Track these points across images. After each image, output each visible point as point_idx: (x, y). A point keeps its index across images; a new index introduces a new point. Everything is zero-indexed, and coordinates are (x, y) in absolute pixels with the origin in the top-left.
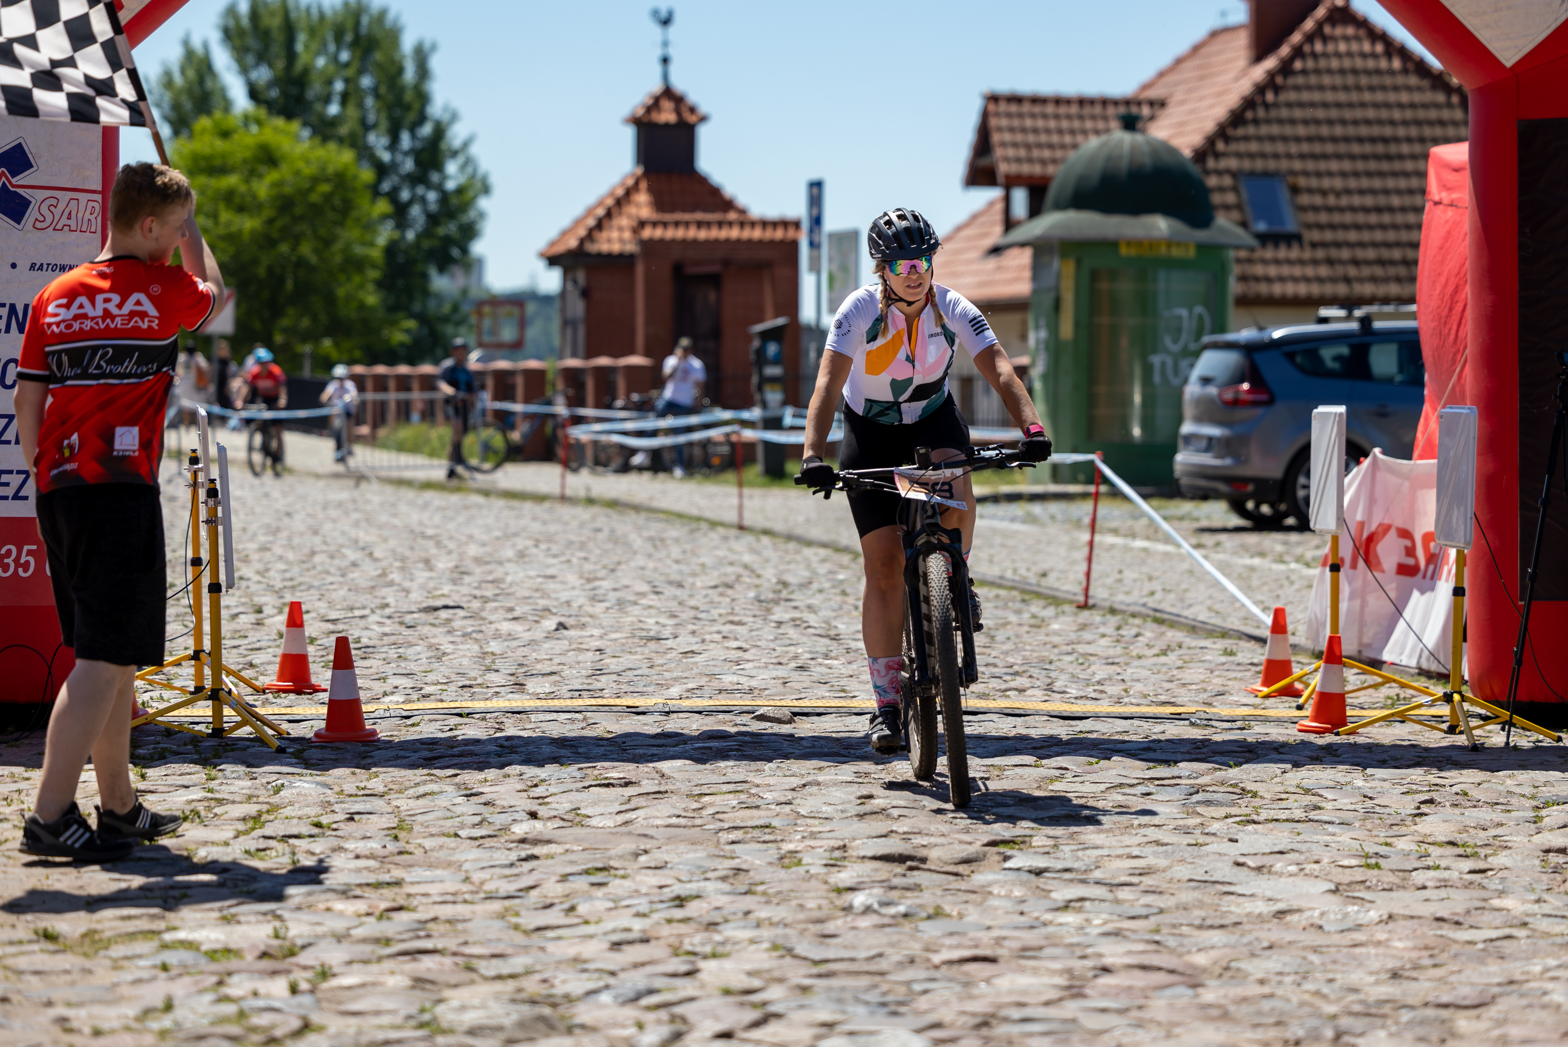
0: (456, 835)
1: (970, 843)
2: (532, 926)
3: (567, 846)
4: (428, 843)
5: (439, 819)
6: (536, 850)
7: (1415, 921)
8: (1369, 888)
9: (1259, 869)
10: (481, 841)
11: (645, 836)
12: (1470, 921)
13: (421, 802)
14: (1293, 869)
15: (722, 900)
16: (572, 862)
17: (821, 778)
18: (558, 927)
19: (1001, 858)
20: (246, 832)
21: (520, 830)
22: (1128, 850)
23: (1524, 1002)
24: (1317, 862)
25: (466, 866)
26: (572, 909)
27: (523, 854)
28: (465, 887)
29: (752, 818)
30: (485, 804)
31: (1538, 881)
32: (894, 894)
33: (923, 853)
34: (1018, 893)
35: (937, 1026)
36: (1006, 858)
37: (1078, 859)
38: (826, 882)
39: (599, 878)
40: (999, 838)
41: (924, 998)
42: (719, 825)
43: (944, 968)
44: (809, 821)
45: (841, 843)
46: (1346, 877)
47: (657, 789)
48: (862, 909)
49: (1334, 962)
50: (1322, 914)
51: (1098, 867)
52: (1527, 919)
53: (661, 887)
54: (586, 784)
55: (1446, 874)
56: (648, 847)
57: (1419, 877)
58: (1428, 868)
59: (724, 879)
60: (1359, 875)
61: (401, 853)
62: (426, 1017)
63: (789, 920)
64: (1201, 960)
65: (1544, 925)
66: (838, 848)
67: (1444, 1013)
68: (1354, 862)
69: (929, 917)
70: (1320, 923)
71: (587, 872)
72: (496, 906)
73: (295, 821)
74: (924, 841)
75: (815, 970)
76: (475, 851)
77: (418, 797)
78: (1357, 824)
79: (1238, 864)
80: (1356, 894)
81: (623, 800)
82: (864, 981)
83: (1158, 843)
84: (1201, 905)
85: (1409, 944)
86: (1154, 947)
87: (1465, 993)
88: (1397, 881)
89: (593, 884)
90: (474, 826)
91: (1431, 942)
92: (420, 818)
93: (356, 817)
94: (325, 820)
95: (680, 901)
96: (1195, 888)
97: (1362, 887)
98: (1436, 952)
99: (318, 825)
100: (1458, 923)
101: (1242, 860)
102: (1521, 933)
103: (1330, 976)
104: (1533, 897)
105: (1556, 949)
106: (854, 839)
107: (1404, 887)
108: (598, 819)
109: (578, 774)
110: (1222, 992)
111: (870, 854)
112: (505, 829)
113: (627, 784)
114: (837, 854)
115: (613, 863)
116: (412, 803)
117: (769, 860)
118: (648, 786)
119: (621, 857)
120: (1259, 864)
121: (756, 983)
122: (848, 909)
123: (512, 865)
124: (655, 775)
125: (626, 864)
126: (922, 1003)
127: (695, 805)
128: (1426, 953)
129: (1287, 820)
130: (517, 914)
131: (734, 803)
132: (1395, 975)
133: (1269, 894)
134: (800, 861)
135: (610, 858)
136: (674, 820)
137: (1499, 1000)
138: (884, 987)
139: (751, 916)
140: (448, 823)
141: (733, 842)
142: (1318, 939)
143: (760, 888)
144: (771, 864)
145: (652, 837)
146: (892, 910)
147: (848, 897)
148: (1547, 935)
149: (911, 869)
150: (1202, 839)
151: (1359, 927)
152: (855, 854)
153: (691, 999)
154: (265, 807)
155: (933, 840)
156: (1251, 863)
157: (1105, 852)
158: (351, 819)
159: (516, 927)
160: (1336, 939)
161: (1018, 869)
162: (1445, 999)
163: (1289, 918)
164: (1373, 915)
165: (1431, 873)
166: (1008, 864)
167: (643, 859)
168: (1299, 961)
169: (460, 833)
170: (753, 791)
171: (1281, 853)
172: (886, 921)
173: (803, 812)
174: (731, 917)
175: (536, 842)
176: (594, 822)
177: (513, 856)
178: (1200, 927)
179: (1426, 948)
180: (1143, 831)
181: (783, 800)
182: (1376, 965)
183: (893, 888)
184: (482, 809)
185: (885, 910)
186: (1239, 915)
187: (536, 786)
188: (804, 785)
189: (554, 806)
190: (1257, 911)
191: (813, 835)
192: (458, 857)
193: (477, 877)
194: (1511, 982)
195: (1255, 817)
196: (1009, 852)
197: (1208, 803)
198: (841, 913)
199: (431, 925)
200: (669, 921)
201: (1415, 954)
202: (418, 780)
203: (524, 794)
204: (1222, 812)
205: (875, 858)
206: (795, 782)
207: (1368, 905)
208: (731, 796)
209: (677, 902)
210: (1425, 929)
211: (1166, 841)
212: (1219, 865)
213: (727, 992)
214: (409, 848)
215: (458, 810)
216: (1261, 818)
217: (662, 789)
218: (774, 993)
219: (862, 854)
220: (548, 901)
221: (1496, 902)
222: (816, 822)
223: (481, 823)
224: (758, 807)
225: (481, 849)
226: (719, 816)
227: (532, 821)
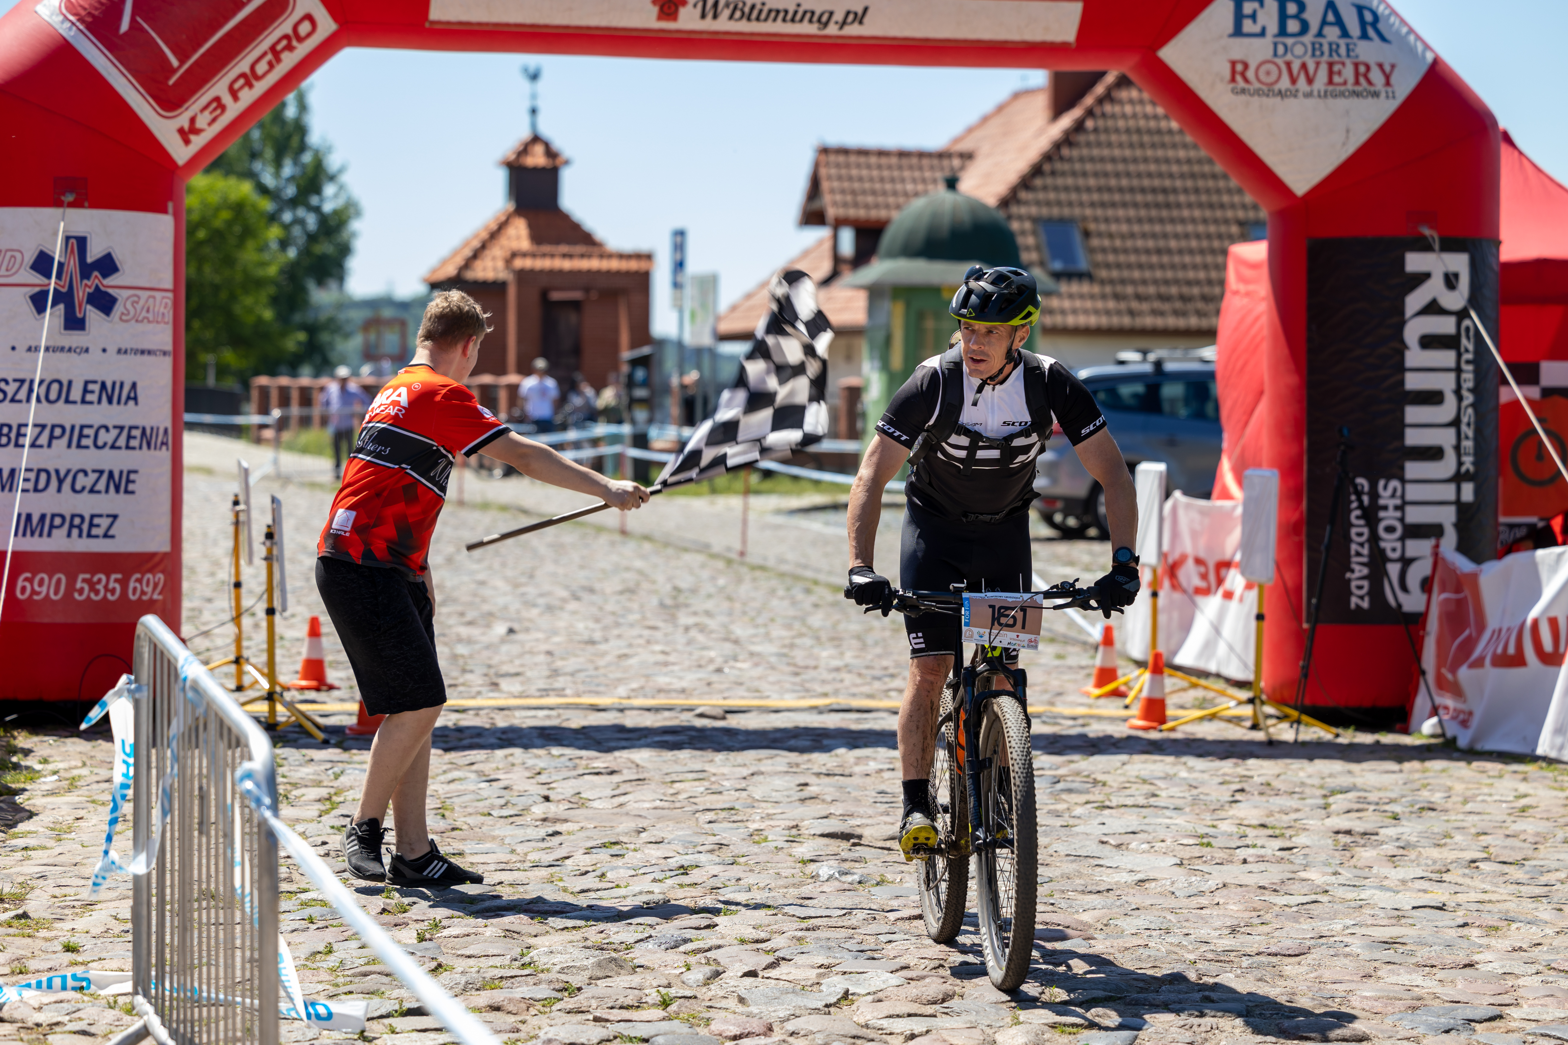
0: (490, 814)
2: (578, 889)
3: (581, 825)
4: (471, 820)
5: (473, 801)
6: (558, 827)
7: (1244, 889)
8: (1205, 862)
9: (1119, 846)
10: (511, 820)
11: (640, 816)
12: (1284, 888)
13: (453, 786)
14: (1145, 846)
15: (716, 870)
16: (589, 838)
17: (763, 769)
18: (598, 890)
20: (327, 812)
21: (539, 810)
23: (1332, 952)
24: (1163, 841)
25: (507, 841)
26: (603, 875)
27: (550, 831)
28: (514, 858)
29: (718, 801)
30: (505, 788)
31: (1333, 857)
32: (846, 866)
33: (858, 831)
35: (906, 968)
38: (790, 855)
39: (615, 850)
41: (889, 946)
42: (695, 807)
43: (899, 923)
44: (763, 805)
45: (794, 823)
46: (1187, 853)
47: (636, 777)
48: (826, 877)
49: (1187, 921)
50: (1173, 883)
52: (1328, 888)
53: (666, 858)
54: (581, 772)
55: (1262, 852)
56: (645, 825)
57: (1242, 853)
58: (1248, 846)
59: (711, 851)
60: (1196, 851)
61: (453, 829)
62: (527, 959)
63: (772, 885)
64: (1086, 917)
65: (1341, 892)
66: (793, 827)
67: (1274, 959)
68: (1191, 841)
69: (878, 884)
70: (1172, 889)
71: (604, 846)
72: (544, 872)
74: (858, 822)
75: (804, 925)
76: (510, 828)
78: (1187, 810)
79: (1103, 842)
80: (1197, 868)
81: (614, 786)
82: (843, 933)
84: (1080, 875)
85: (1241, 907)
86: (1050, 908)
87: (1287, 944)
88: (1226, 857)
89: (612, 856)
90: (502, 807)
91: (1258, 905)
92: (455, 800)
95: (684, 870)
96: (1072, 861)
97: (1200, 861)
98: (1261, 913)
100: (1275, 891)
101: (1105, 839)
102: (1324, 898)
103: (1186, 931)
104: (1330, 870)
105: (1351, 910)
106: (803, 820)
107: (1231, 862)
108: (598, 801)
110: (1108, 943)
111: (819, 833)
112: (526, 809)
113: (612, 773)
114: (794, 832)
115: (624, 839)
116: (447, 788)
117: (742, 836)
118: (628, 775)
119: (626, 833)
120: (1119, 842)
121: (763, 935)
122: (815, 877)
123: (543, 839)
124: (630, 765)
125: (633, 840)
126: (890, 951)
127: (672, 791)
128: (1255, 914)
129: (1134, 806)
130: (561, 880)
131: (702, 789)
132: (1233, 931)
133: (1129, 867)
134: (766, 838)
135: (618, 834)
136: (658, 803)
137: (1312, 951)
138: (858, 938)
139: (741, 882)
140: (481, 804)
141: (710, 822)
142: (1172, 902)
143: (742, 860)
144: (744, 840)
145: (645, 818)
146: (849, 878)
147: (812, 867)
148: (1344, 900)
149: (854, 845)
150: (1071, 822)
151: (1202, 893)
152: (807, 832)
153: (719, 947)
154: (332, 791)
155: (864, 821)
156: (1113, 842)
159: (565, 890)
160: (1185, 902)
162: (1273, 950)
163: (1147, 885)
164: (1212, 884)
165: (1251, 851)
167: (643, 835)
168: (1161, 919)
169: (492, 812)
170: (713, 779)
171: (1134, 833)
172: (846, 886)
173: (757, 797)
174: (728, 883)
175: (556, 821)
176: (595, 804)
177: (542, 832)
178: (1083, 892)
179: (1254, 910)
181: (739, 787)
182: (1218, 924)
183: (844, 861)
184: (504, 793)
185: (844, 878)
186: (1109, 883)
187: (539, 773)
188: (753, 774)
189: (559, 790)
190: (1123, 880)
191: (769, 816)
192: (496, 833)
193: (520, 849)
194: (1321, 937)
195: (1107, 803)
197: (1070, 791)
198: (810, 881)
199: (498, 888)
200: (681, 886)
201: (1247, 915)
202: (445, 767)
203: (532, 781)
204: (1083, 798)
205: (823, 835)
206: (745, 772)
207: (1207, 876)
208: (697, 783)
209: (682, 871)
210: (1252, 895)
212: (1088, 843)
213: (743, 942)
214: (458, 824)
215: (485, 794)
216: (1113, 804)
217: (641, 777)
218: (778, 942)
219: (812, 832)
220: (584, 869)
221: (1303, 875)
222: (769, 805)
223: (506, 804)
224: (720, 793)
225: (513, 826)
226: (692, 800)
227: (547, 804)
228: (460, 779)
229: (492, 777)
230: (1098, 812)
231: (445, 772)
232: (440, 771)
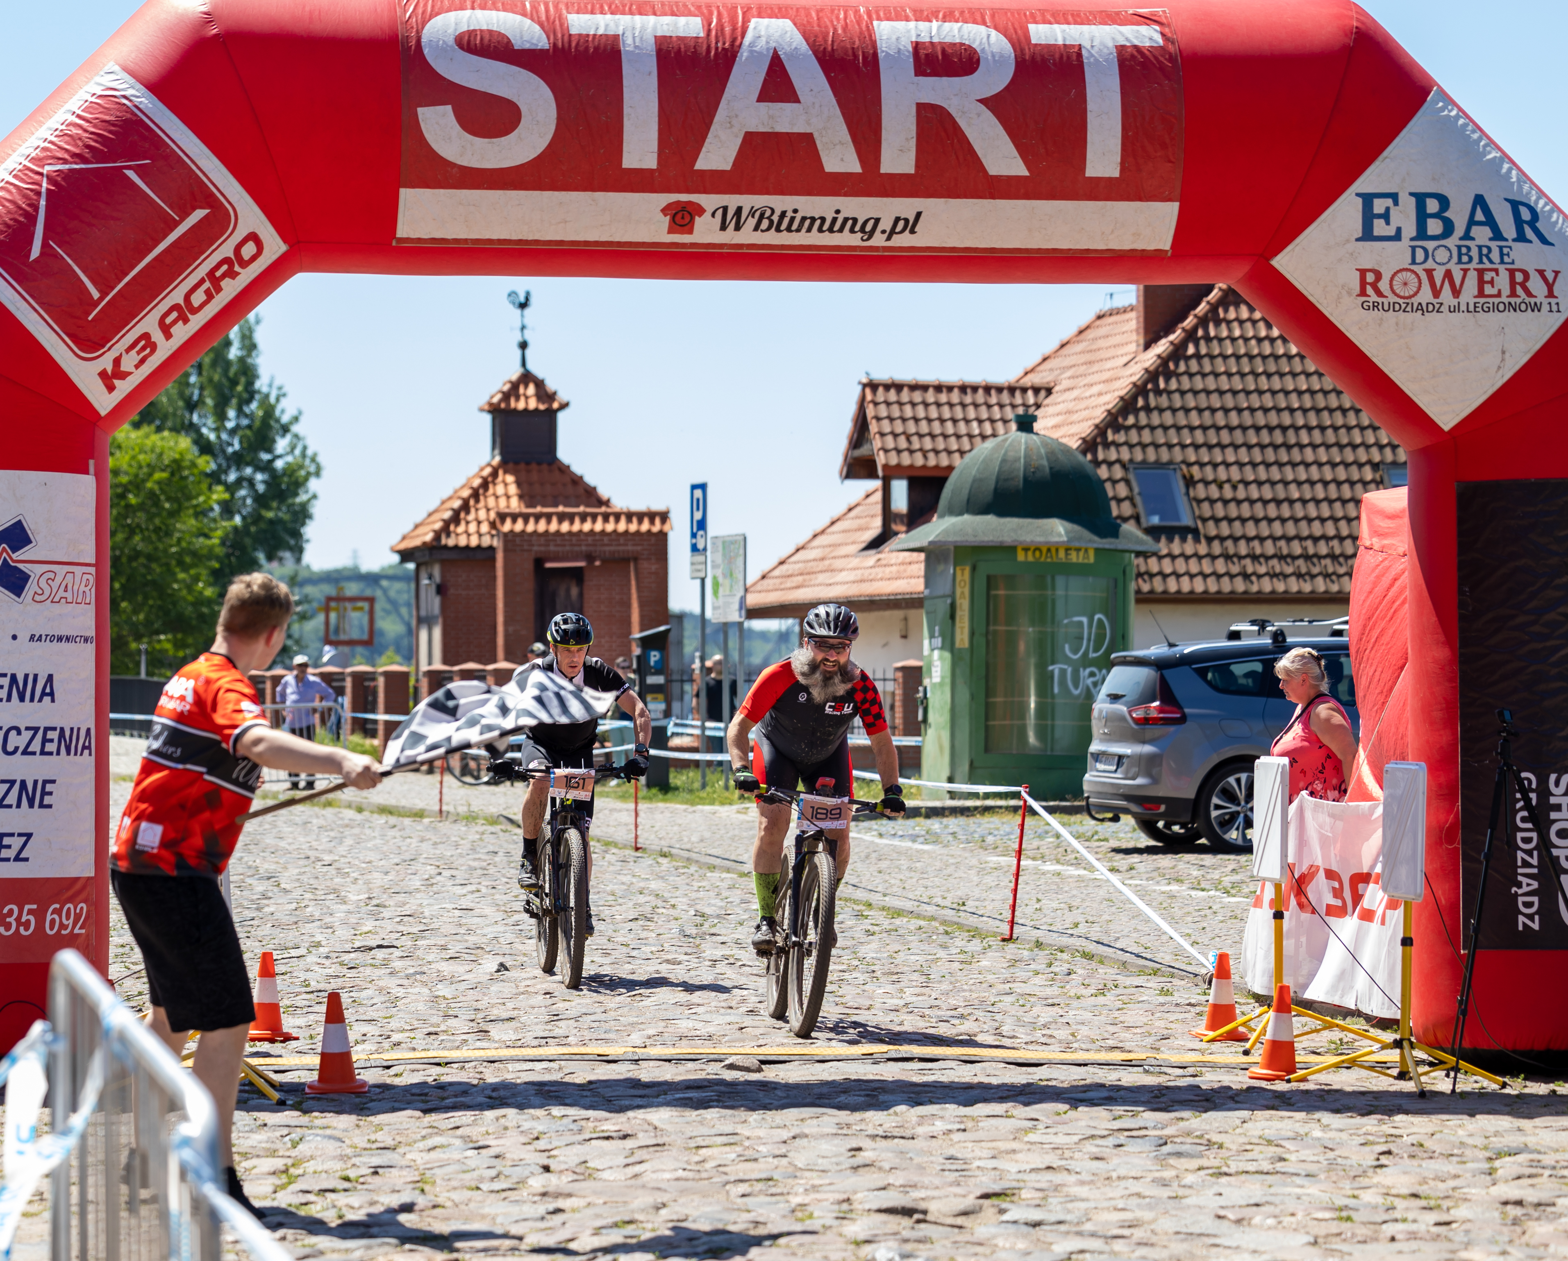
0: (478, 1188)
1: (964, 1196)
3: (588, 1200)
4: (456, 1196)
5: (458, 1172)
6: (561, 1203)
8: (1345, 1240)
9: (1239, 1221)
10: (504, 1194)
11: (659, 1189)
13: (433, 1155)
14: (1271, 1222)
16: (598, 1216)
17: (807, 1131)
19: (995, 1210)
20: (282, 1187)
21: (538, 1182)
22: (1113, 1203)
24: (1293, 1215)
27: (551, 1208)
29: (753, 1171)
30: (497, 1157)
31: (1501, 1233)
32: (909, 1247)
33: (922, 1205)
34: (1021, 1245)
36: (1002, 1211)
37: (1069, 1211)
38: (841, 1235)
39: (629, 1231)
40: (990, 1191)
42: (725, 1178)
44: (808, 1174)
45: (845, 1196)
46: (1322, 1230)
47: (654, 1142)
51: (1089, 1220)
54: (587, 1136)
55: (1414, 1227)
56: (665, 1200)
57: (1390, 1229)
58: (1396, 1220)
60: (1334, 1227)
61: (434, 1207)
66: (843, 1201)
68: (1328, 1215)
71: (616, 1225)
73: (324, 1175)
74: (922, 1194)
76: (501, 1203)
77: (429, 1150)
78: (1322, 1176)
79: (1219, 1217)
80: (1334, 1247)
81: (627, 1153)
83: (1138, 1195)
84: (1192, 1256)
88: (1370, 1233)
90: (492, 1179)
92: (437, 1171)
93: (380, 1170)
94: (352, 1174)
95: (713, 1255)
96: (1183, 1241)
97: (1338, 1239)
99: (347, 1179)
101: (1222, 1213)
104: (1497, 1249)
106: (855, 1192)
107: (1376, 1239)
108: (609, 1172)
109: (574, 1126)
111: (875, 1206)
112: (522, 1182)
113: (625, 1137)
114: (845, 1206)
115: (639, 1217)
116: (427, 1156)
117: (783, 1213)
118: (644, 1139)
119: (643, 1210)
120: (1239, 1216)
123: (543, 1218)
124: (646, 1127)
125: (651, 1217)
127: (697, 1158)
129: (1257, 1172)
131: (733, 1156)
133: (1252, 1246)
134: (812, 1214)
135: (633, 1211)
136: (680, 1173)
140: (467, 1176)
141: (743, 1196)
144: (784, 1217)
145: (666, 1191)
147: (867, 1250)
149: (919, 1221)
150: (1181, 1192)
152: (860, 1207)
154: (289, 1162)
155: (930, 1193)
156: (1231, 1216)
157: (1092, 1204)
158: (376, 1173)
161: (1015, 1222)
165: (1400, 1226)
166: (1006, 1217)
167: (663, 1212)
169: (481, 1186)
170: (747, 1143)
171: (1257, 1205)
173: (800, 1165)
175: (558, 1195)
176: (606, 1175)
177: (541, 1209)
180: (1123, 1183)
181: (778, 1152)
183: (906, 1241)
184: (495, 1162)
187: (537, 1138)
188: (794, 1137)
189: (562, 1158)
191: (815, 1188)
192: (486, 1210)
193: (515, 1230)
195: (1225, 1169)
196: (1004, 1206)
197: (1179, 1154)
202: (424, 1132)
203: (529, 1147)
204: (1195, 1163)
205: (880, 1211)
206: (785, 1134)
207: (1346, 1257)
208: (727, 1149)
211: (1147, 1193)
212: (1201, 1217)
214: (440, 1200)
215: (472, 1164)
216: (1232, 1170)
217: (660, 1141)
219: (867, 1207)
221: (1464, 1255)
222: (815, 1174)
223: (498, 1176)
224: (756, 1160)
225: (506, 1203)
226: (721, 1169)
227: (547, 1175)
228: (442, 1146)
229: (481, 1144)
230: (1213, 1179)
231: (424, 1137)
232: (419, 1136)
